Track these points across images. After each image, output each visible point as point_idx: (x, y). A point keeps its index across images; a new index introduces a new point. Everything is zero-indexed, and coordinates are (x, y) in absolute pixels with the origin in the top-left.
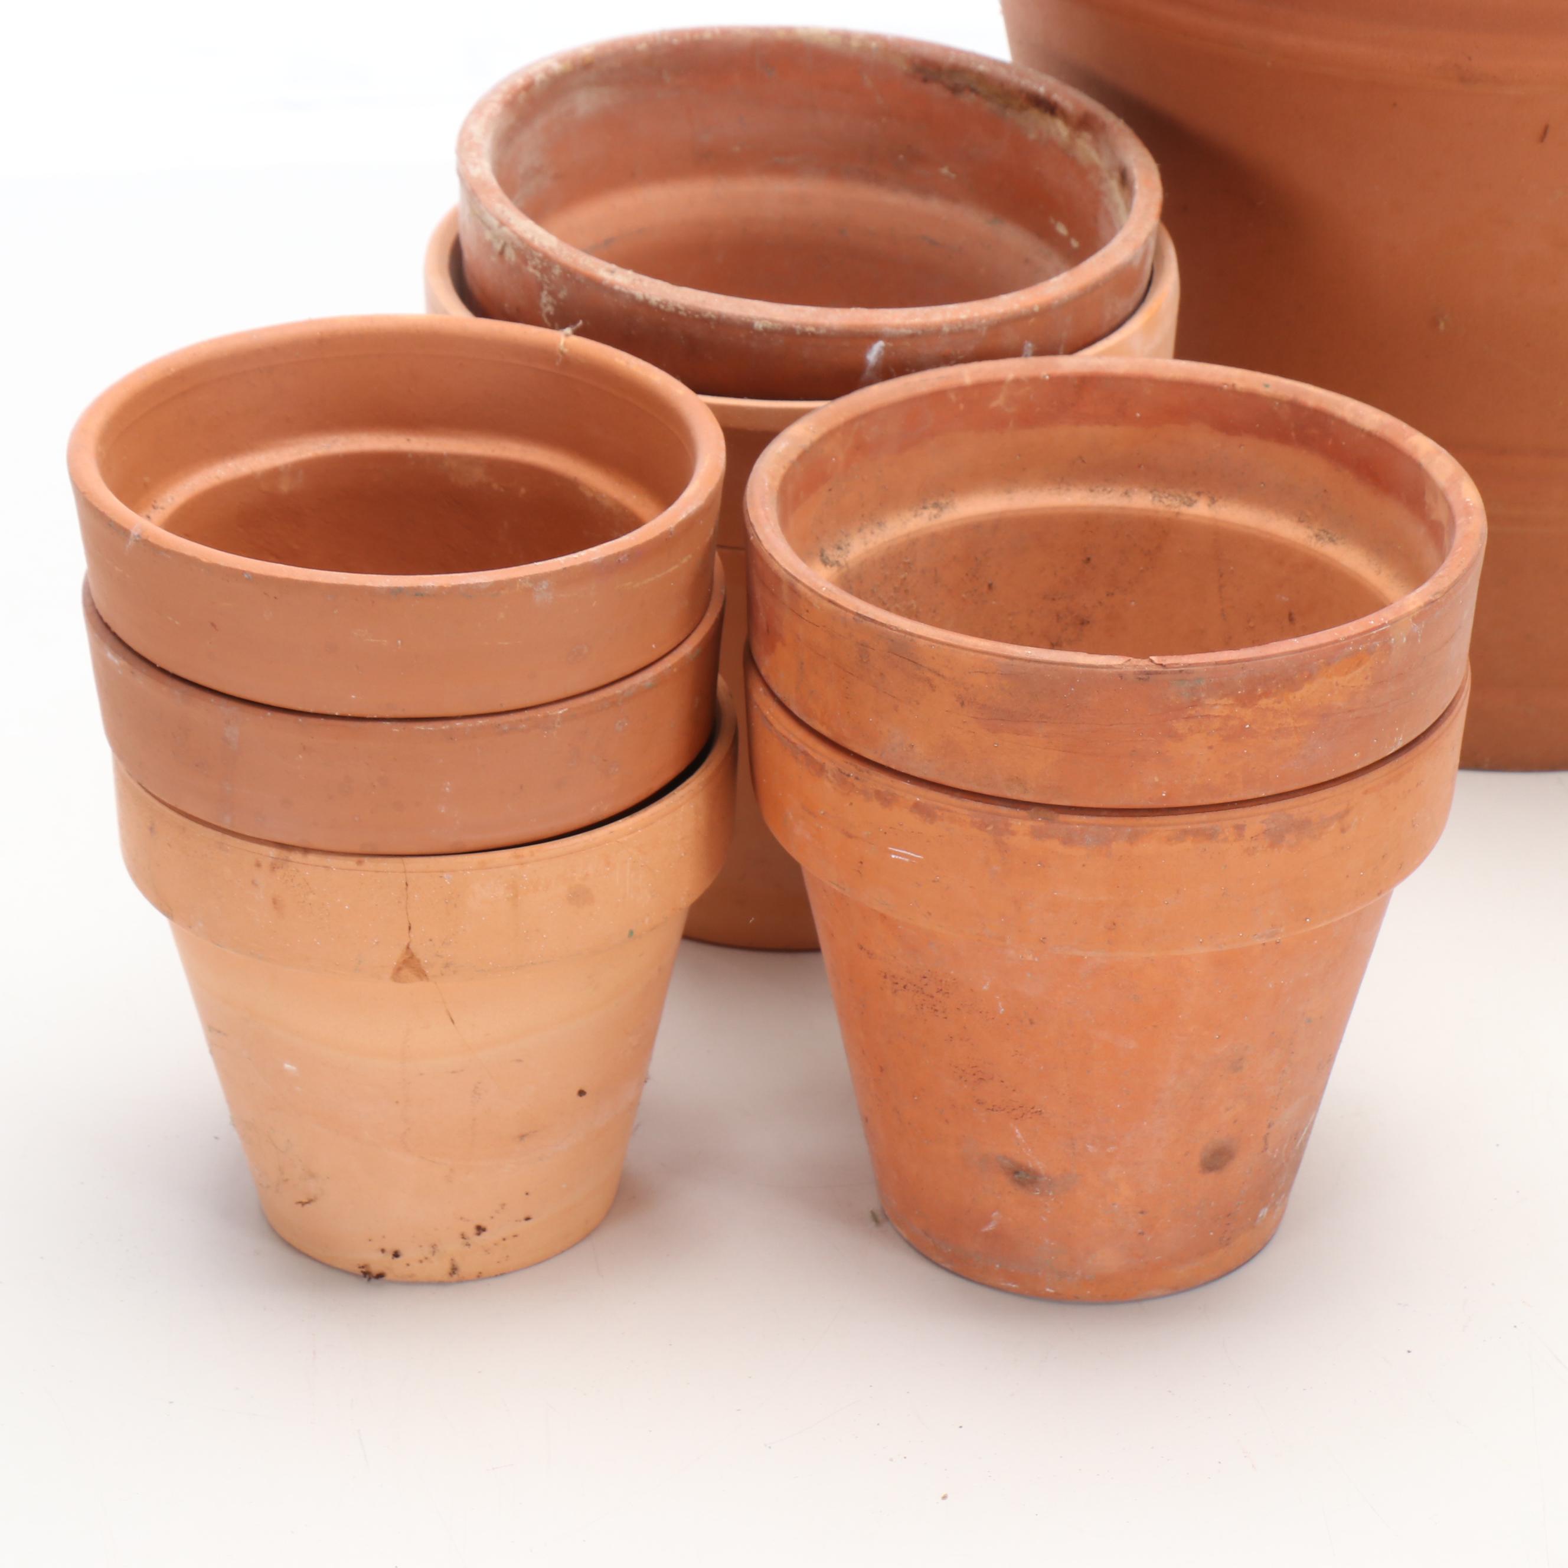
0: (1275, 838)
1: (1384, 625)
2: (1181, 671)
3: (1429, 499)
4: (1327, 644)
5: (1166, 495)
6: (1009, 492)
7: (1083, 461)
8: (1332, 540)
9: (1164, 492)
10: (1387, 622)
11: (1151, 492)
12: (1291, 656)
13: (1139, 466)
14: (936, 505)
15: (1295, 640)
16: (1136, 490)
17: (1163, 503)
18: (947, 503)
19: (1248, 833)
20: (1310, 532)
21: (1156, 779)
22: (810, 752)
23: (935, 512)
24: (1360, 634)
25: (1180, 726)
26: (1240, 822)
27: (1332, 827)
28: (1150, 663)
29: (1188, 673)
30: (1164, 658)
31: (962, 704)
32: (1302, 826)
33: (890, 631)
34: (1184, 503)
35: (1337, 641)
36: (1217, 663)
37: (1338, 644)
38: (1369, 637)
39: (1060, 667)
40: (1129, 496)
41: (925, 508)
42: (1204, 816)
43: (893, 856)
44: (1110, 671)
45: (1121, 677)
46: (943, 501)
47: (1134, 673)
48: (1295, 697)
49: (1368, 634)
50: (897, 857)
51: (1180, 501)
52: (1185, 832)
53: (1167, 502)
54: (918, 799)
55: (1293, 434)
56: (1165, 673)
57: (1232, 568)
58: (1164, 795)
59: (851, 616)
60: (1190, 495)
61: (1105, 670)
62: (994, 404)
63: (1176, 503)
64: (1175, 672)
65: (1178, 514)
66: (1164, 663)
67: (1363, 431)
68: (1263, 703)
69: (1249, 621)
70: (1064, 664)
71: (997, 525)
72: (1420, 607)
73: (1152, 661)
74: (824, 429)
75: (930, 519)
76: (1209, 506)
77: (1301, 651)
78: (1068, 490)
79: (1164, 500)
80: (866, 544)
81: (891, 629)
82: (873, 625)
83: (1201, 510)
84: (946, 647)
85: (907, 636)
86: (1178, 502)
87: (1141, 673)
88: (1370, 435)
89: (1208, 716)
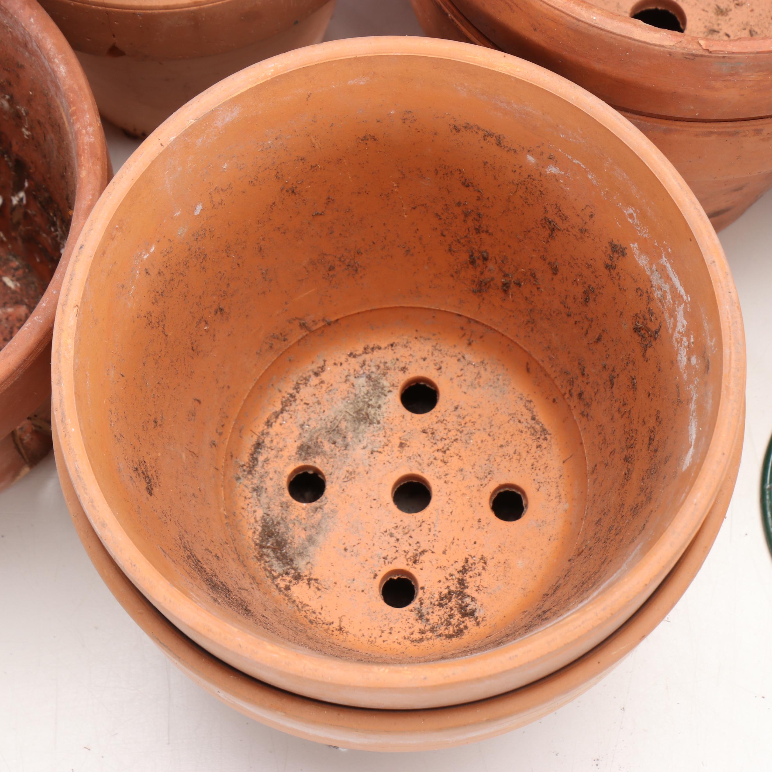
2: (724, 57)
19: (765, 133)
21: (692, 107)
25: (717, 84)
26: (759, 127)
29: (729, 58)
44: (662, 49)
45: (671, 55)
47: (683, 54)
52: (712, 133)
56: (711, 57)
58: (697, 113)
61: (657, 48)
64: (719, 57)
87: (688, 54)
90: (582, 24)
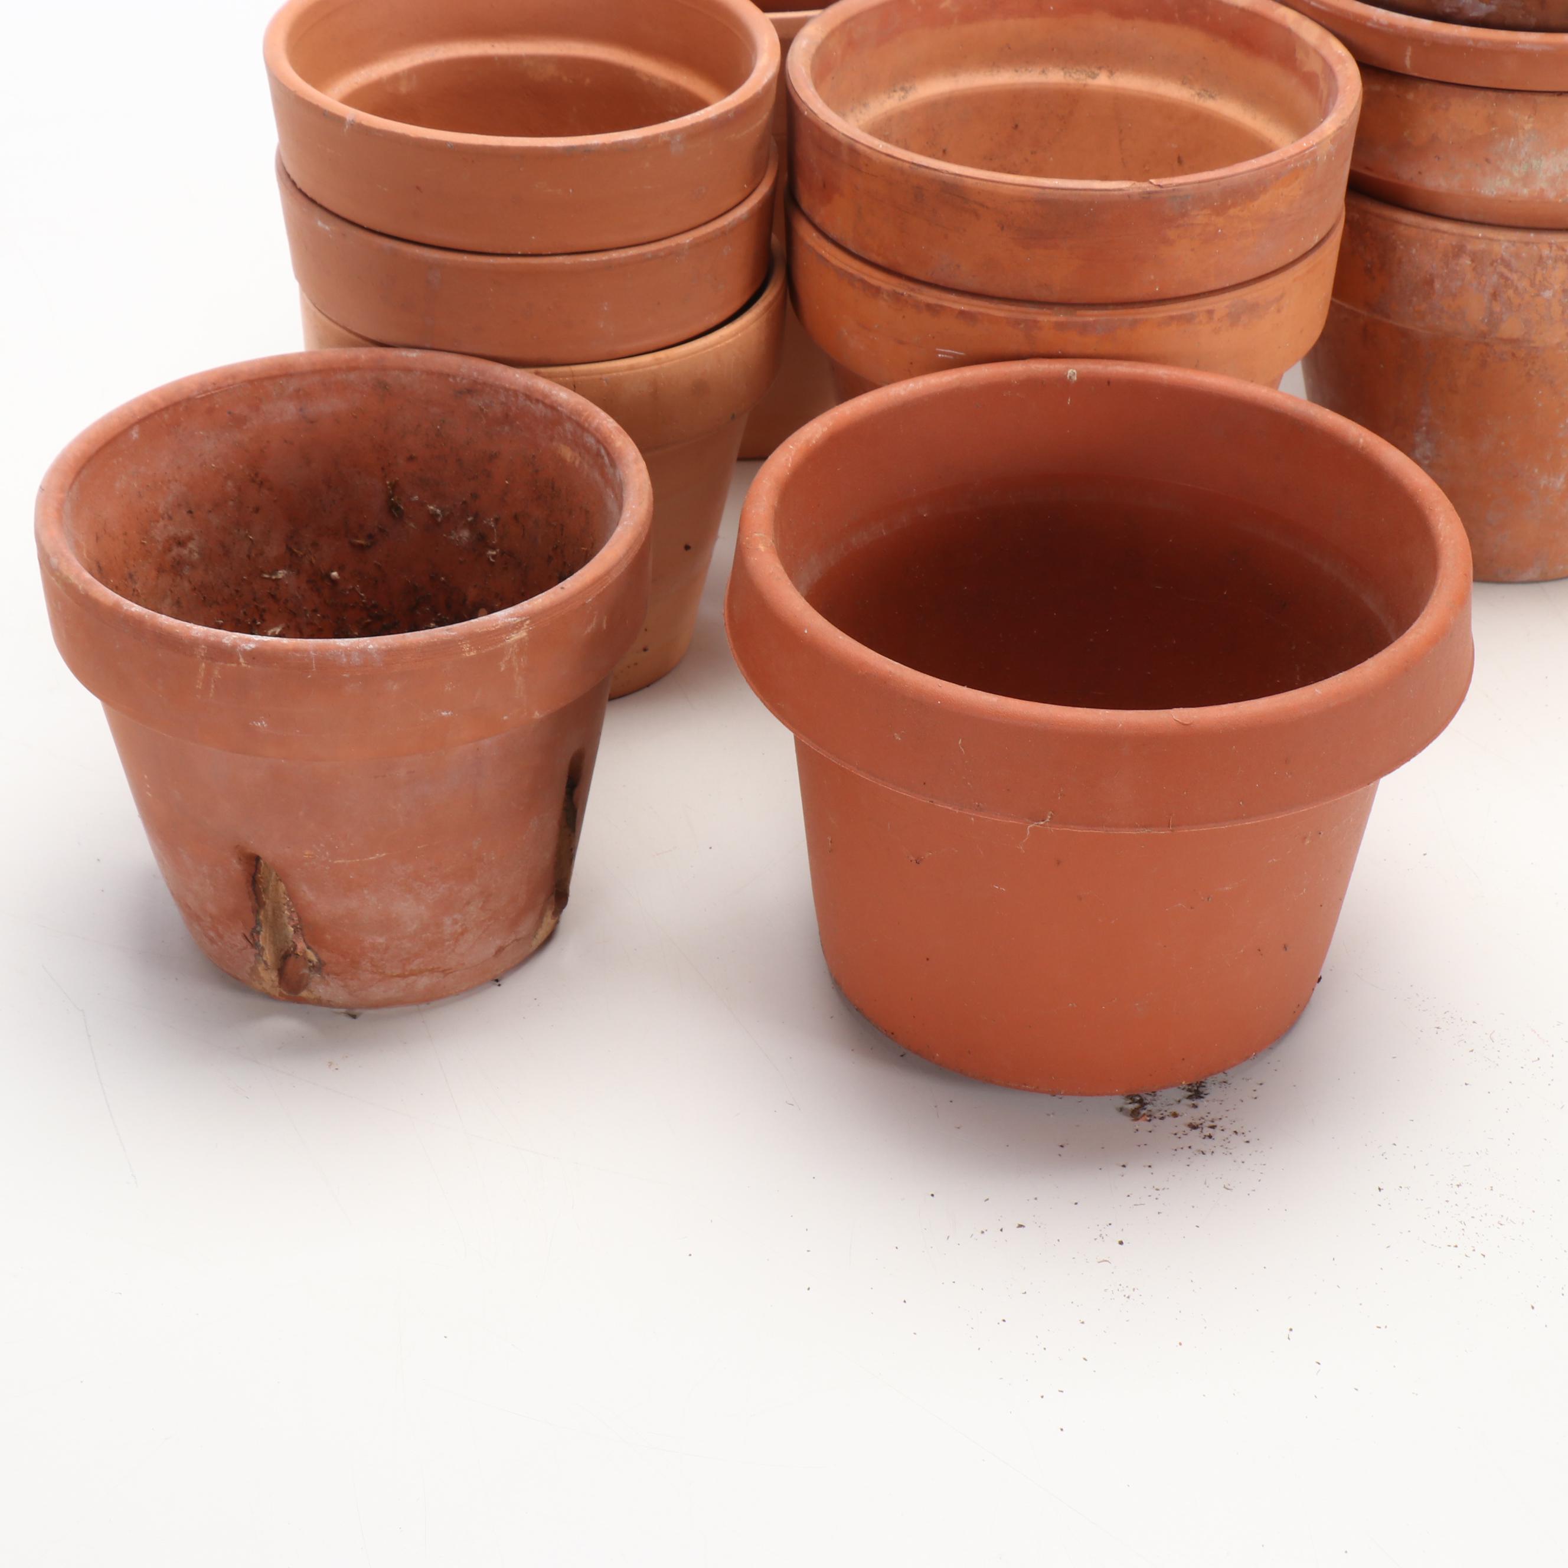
0: (1234, 318)
1: (1313, 146)
2: (1174, 190)
3: (1300, 55)
4: (1275, 163)
5: (1074, 71)
6: (955, 75)
7: (1009, 48)
8: (1211, 97)
9: (1073, 69)
10: (1314, 144)
11: (1063, 69)
12: (1252, 173)
13: (1053, 49)
14: (903, 89)
15: (1253, 161)
16: (1051, 68)
17: (1073, 77)
18: (911, 87)
19: (1216, 316)
20: (1193, 92)
21: (1152, 277)
22: (866, 278)
23: (902, 94)
24: (1297, 154)
25: (1172, 234)
26: (1210, 307)
27: (1272, 308)
28: (1151, 185)
29: (1179, 190)
30: (1161, 180)
31: (1002, 228)
32: (1253, 308)
33: (941, 174)
34: (1089, 77)
35: (1282, 160)
36: (1200, 182)
37: (1283, 162)
38: (1304, 155)
39: (1082, 192)
40: (1046, 74)
41: (895, 91)
42: (1186, 304)
43: (940, 355)
44: (1121, 193)
45: (1129, 197)
46: (907, 85)
47: (1139, 193)
48: (1253, 206)
49: (1302, 154)
50: (943, 356)
51: (1086, 75)
53: (1075, 76)
54: (963, 308)
55: (1177, 15)
56: (1162, 192)
57: (1130, 125)
58: (1157, 289)
59: (907, 165)
60: (1093, 69)
61: (1116, 193)
62: (943, 6)
63: (1083, 76)
64: (1169, 191)
65: (1085, 85)
66: (1161, 184)
67: (1237, 7)
68: (1232, 212)
69: (1144, 166)
70: (1085, 190)
71: (949, 102)
72: (1334, 132)
73: (1151, 183)
74: (828, 29)
75: (900, 100)
76: (1109, 77)
77: (1259, 169)
78: (998, 71)
79: (1073, 75)
80: (858, 121)
81: (942, 173)
82: (927, 170)
83: (1103, 81)
84: (990, 183)
85: (957, 177)
86: (1084, 75)
87: (1145, 193)
88: (1243, 10)
89: (1192, 224)
90: (1048, 191)
